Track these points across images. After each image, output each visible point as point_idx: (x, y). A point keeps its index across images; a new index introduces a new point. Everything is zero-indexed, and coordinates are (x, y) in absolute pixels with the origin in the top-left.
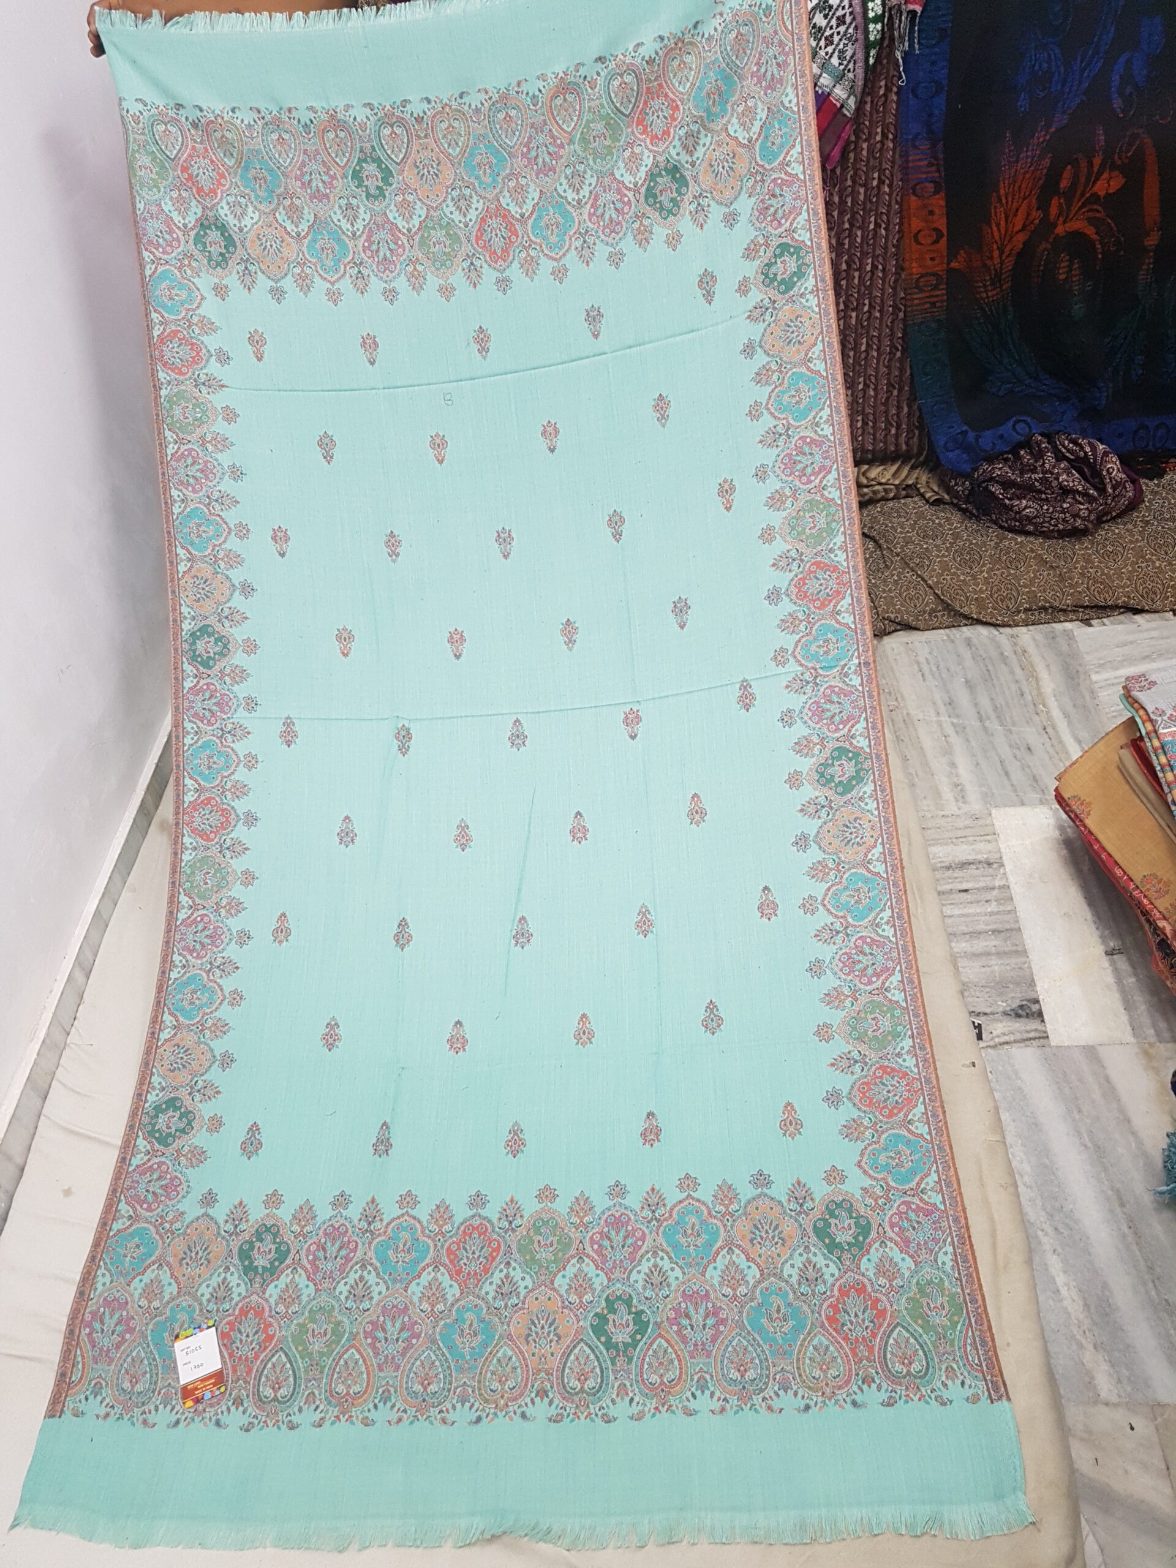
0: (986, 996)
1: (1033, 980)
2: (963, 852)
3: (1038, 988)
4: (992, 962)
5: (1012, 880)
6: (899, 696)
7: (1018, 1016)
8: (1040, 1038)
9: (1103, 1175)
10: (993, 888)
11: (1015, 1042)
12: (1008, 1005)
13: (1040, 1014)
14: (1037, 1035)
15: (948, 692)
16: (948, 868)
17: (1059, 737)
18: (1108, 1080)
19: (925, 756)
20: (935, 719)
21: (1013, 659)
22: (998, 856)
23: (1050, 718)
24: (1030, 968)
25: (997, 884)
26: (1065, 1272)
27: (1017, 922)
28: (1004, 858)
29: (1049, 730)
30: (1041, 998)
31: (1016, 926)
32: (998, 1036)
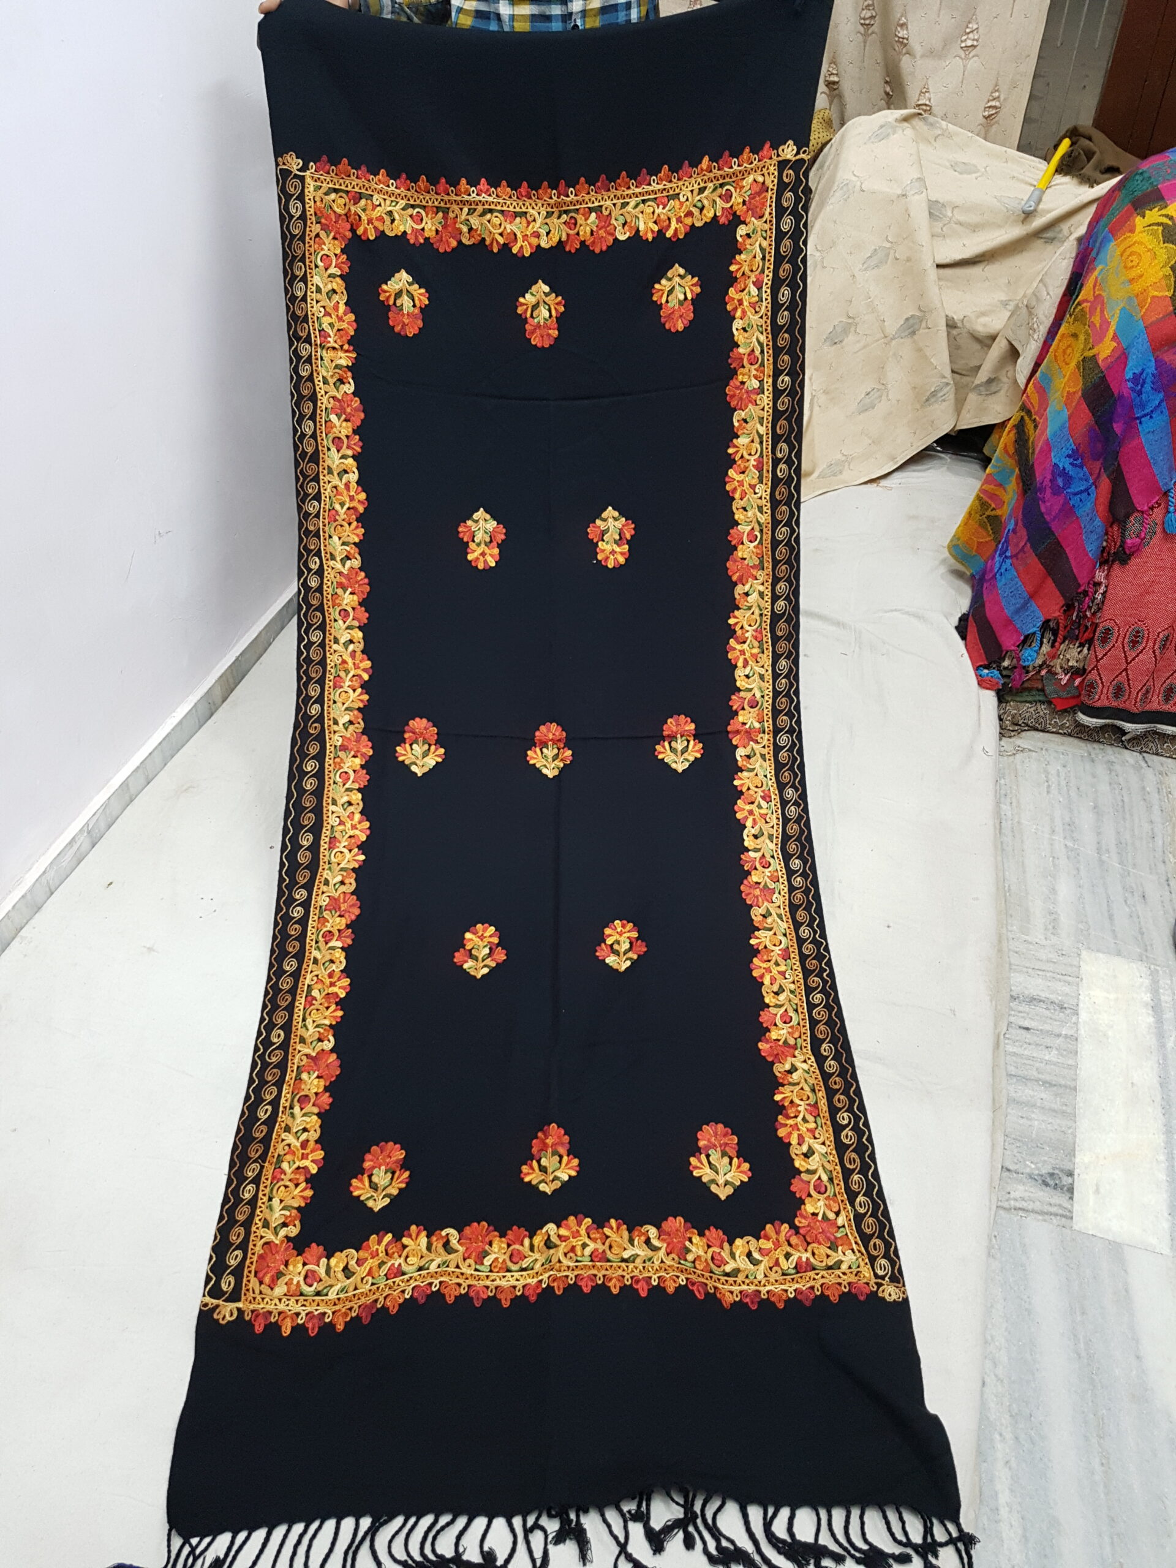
0: (1015, 1151)
1: (1074, 1150)
2: (1037, 986)
3: (1077, 1160)
4: (1033, 1116)
5: (1082, 1032)
6: (1014, 800)
7: (1047, 1185)
8: (1062, 1216)
9: (1089, 1392)
10: (1059, 1036)
12: (1038, 1168)
13: (1071, 1190)
14: (1061, 1212)
15: (1071, 811)
16: (1014, 998)
18: (1127, 1288)
19: (1024, 872)
20: (1047, 836)
21: (1155, 797)
22: (1073, 1002)
24: (1075, 1136)
25: (1064, 1033)
26: (1012, 1491)
27: (1075, 1080)
28: (1081, 1005)
29: (1172, 883)
30: (1076, 1174)
32: (1016, 1200)
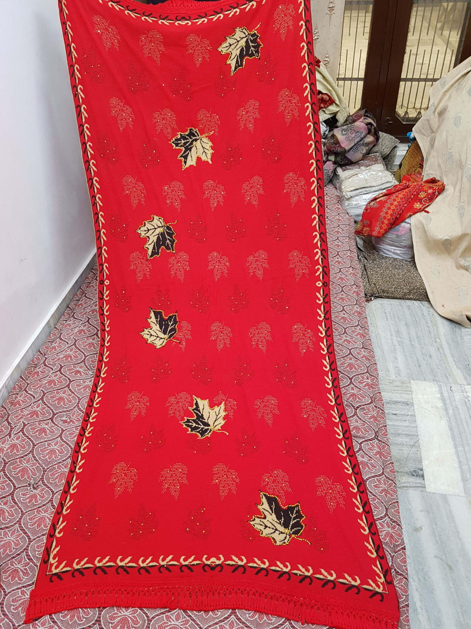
0: (399, 464)
1: (421, 460)
2: (397, 397)
3: (423, 464)
4: (403, 449)
6: (375, 325)
7: (414, 475)
8: (421, 487)
9: (444, 556)
10: (408, 415)
11: (410, 487)
12: (409, 470)
13: (423, 476)
14: (421, 485)
15: (397, 326)
16: (388, 403)
17: (444, 353)
18: (451, 512)
19: (384, 353)
20: (389, 337)
21: (428, 317)
22: (412, 401)
23: (441, 345)
24: (420, 454)
26: (421, 601)
27: (417, 432)
28: (414, 402)
29: (441, 349)
30: (424, 469)
31: (416, 434)
32: (403, 483)
